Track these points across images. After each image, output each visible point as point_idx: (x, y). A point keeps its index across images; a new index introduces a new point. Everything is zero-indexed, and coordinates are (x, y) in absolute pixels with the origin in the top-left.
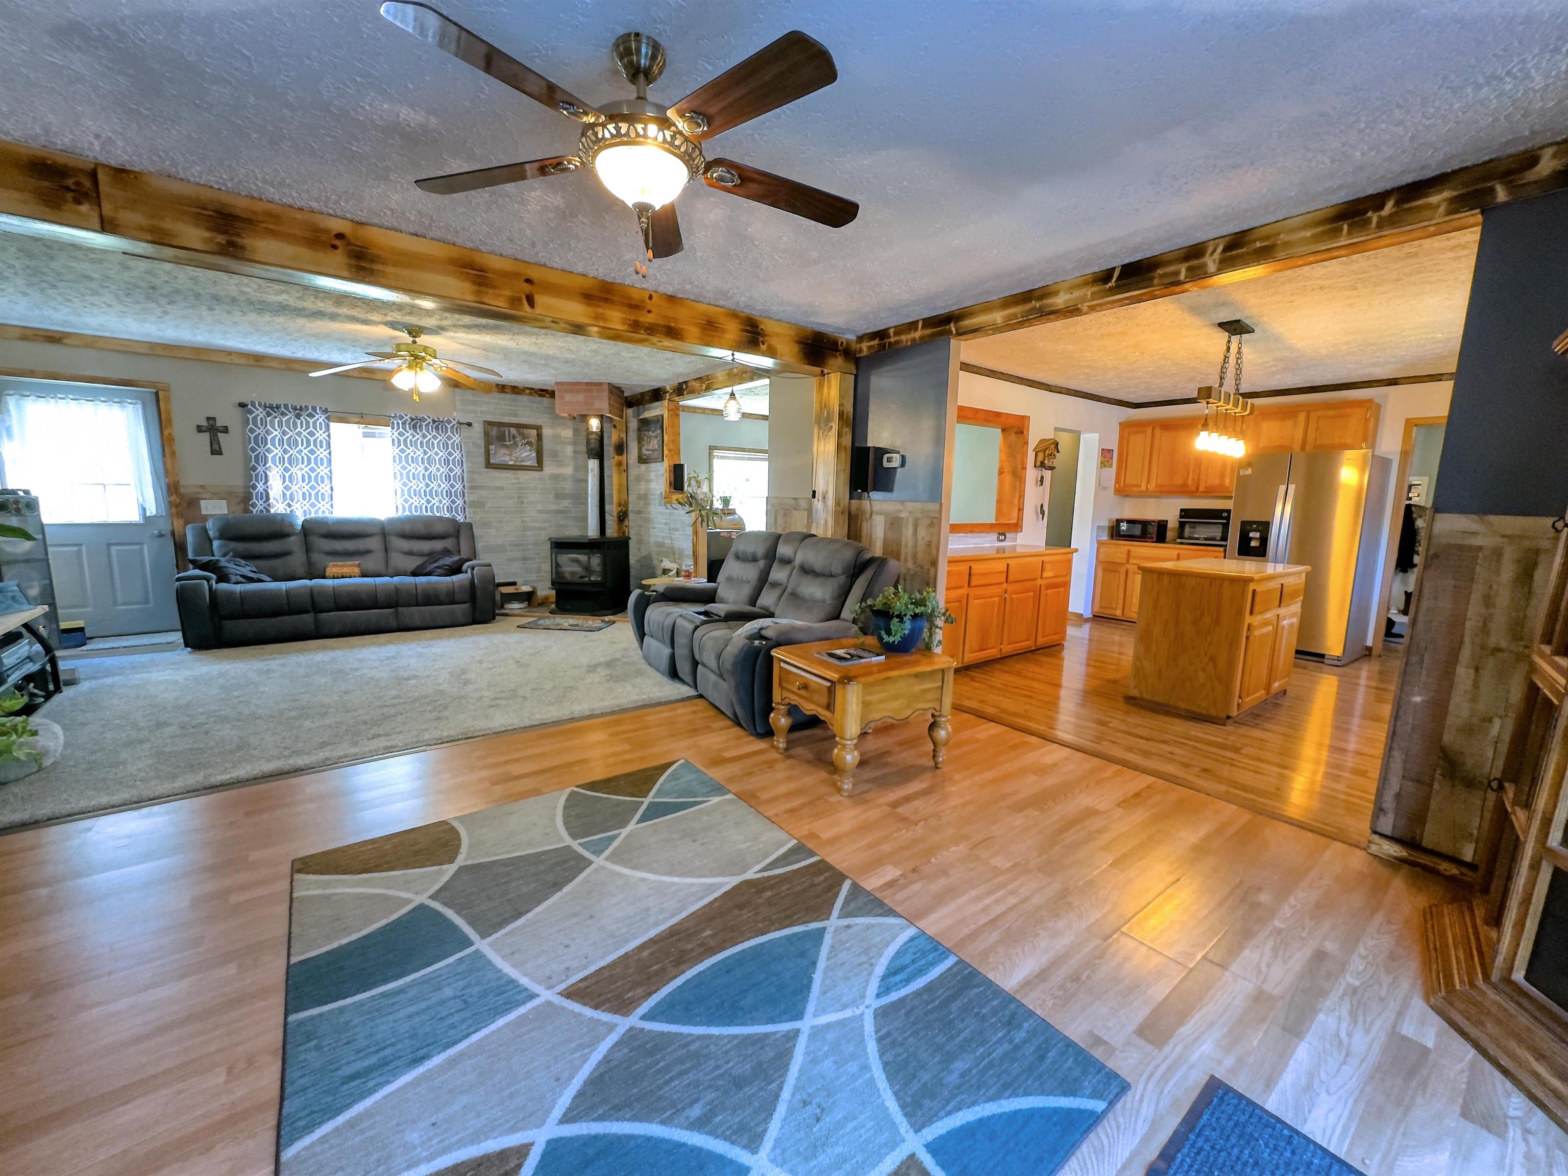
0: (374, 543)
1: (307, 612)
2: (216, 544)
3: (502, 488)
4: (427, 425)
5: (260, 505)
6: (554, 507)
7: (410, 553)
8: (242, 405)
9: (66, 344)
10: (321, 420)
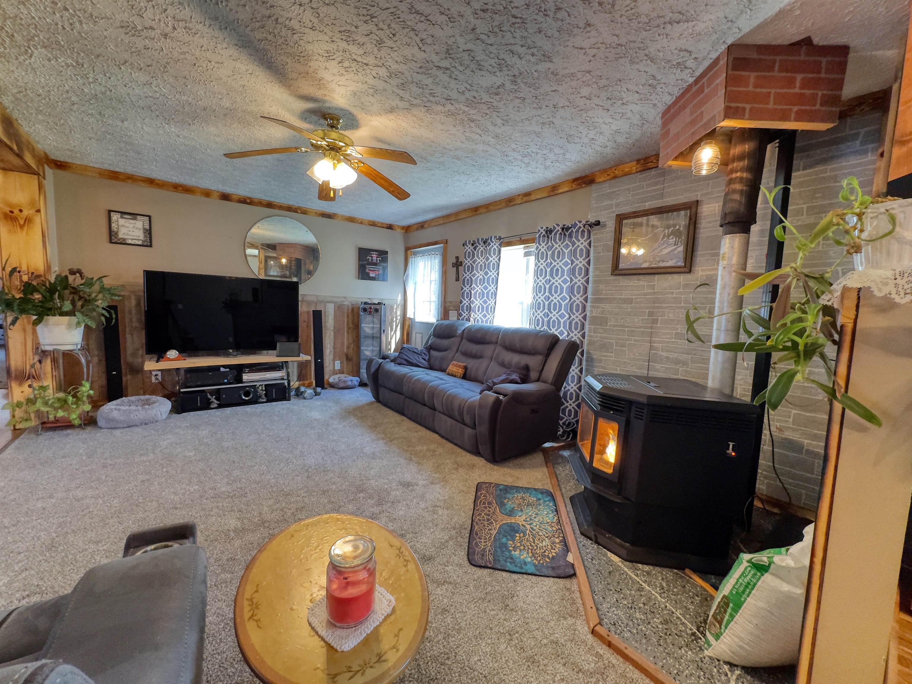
1: (402, 394)
5: (465, 315)
10: (495, 247)
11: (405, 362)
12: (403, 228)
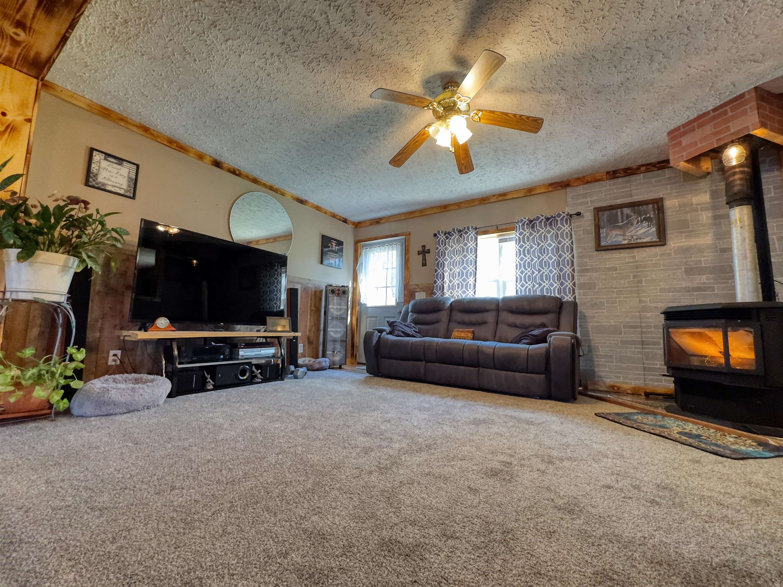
0: (490, 317)
2: (410, 314)
5: (438, 294)
8: (435, 235)
10: (472, 235)
11: (402, 334)
12: (354, 223)
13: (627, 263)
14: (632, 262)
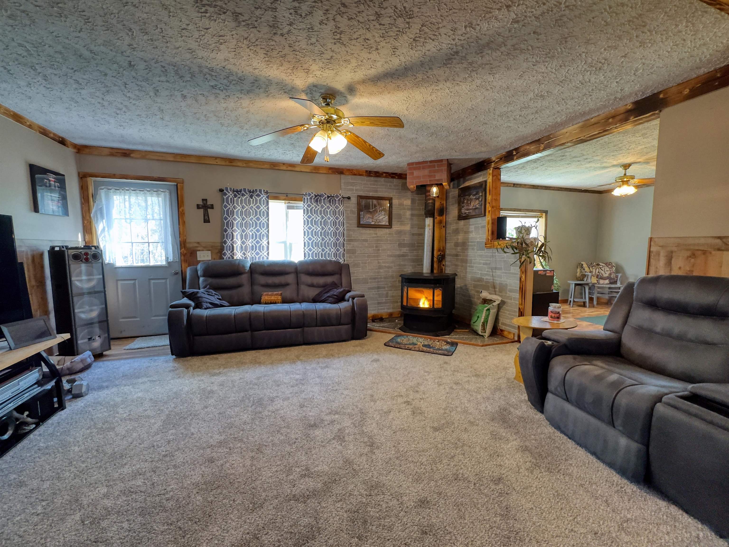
0: (290, 279)
1: (247, 331)
2: (201, 279)
3: (366, 241)
4: (324, 199)
5: (228, 254)
6: (398, 253)
7: (312, 286)
8: (221, 190)
9: (132, 158)
10: (264, 198)
12: (76, 147)
13: (373, 237)
14: (375, 237)
